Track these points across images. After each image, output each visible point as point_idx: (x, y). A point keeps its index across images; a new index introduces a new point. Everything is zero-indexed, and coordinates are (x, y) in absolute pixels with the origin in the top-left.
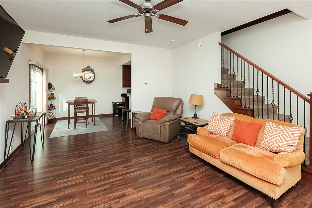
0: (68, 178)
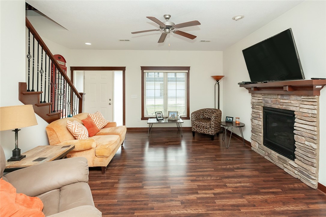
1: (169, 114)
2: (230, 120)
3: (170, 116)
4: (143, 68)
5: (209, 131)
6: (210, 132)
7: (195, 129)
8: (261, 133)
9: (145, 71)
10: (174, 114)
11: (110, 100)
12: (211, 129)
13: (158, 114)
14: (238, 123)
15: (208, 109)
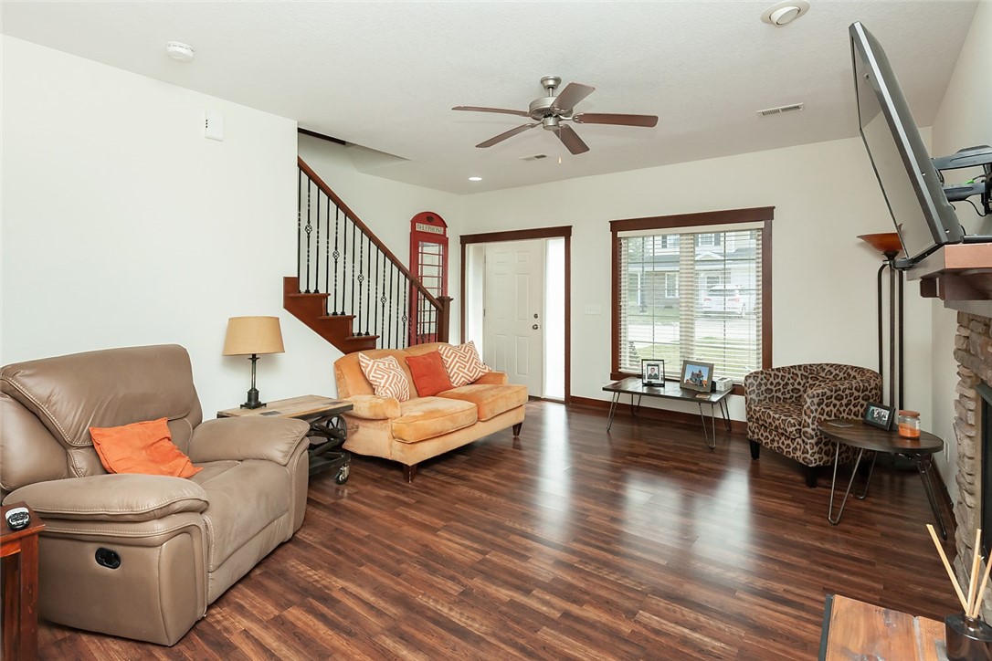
0: (685, 641)
1: (684, 370)
2: (880, 417)
3: (688, 376)
4: (616, 226)
5: (795, 449)
6: (798, 453)
7: (753, 432)
8: (971, 494)
9: (620, 234)
10: (700, 371)
11: (536, 316)
12: (803, 441)
13: (650, 368)
14: (909, 436)
15: (832, 365)
